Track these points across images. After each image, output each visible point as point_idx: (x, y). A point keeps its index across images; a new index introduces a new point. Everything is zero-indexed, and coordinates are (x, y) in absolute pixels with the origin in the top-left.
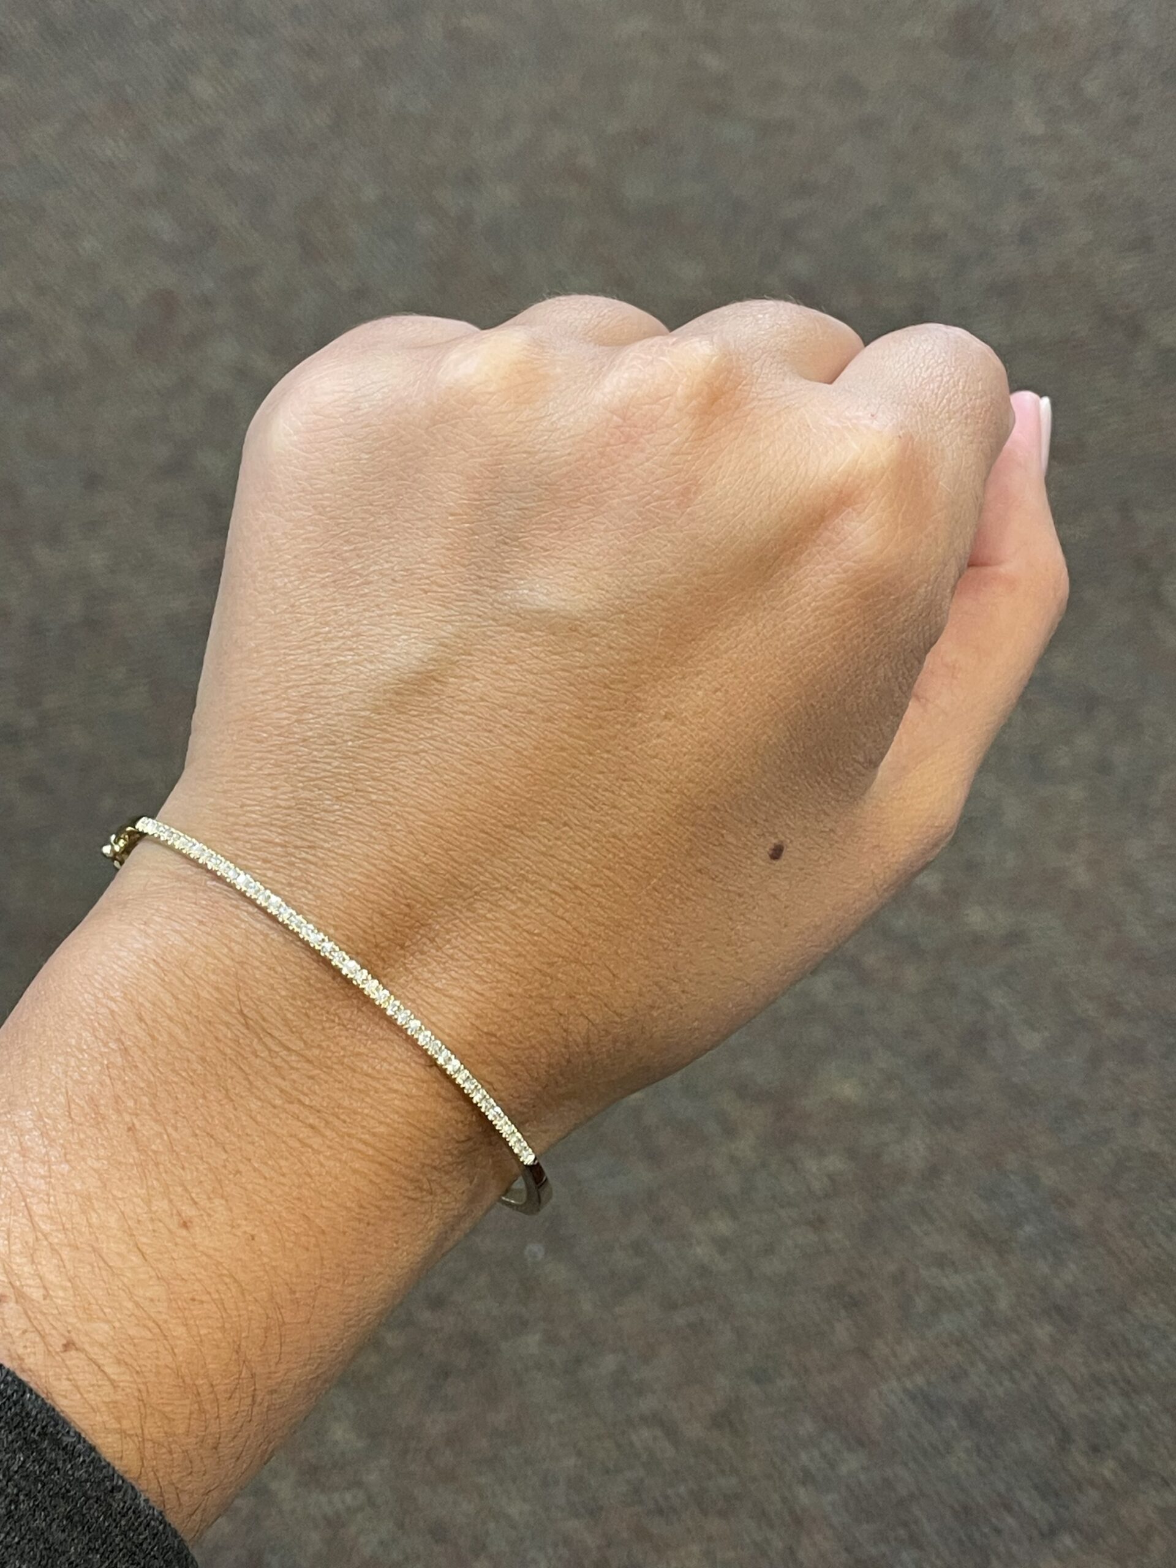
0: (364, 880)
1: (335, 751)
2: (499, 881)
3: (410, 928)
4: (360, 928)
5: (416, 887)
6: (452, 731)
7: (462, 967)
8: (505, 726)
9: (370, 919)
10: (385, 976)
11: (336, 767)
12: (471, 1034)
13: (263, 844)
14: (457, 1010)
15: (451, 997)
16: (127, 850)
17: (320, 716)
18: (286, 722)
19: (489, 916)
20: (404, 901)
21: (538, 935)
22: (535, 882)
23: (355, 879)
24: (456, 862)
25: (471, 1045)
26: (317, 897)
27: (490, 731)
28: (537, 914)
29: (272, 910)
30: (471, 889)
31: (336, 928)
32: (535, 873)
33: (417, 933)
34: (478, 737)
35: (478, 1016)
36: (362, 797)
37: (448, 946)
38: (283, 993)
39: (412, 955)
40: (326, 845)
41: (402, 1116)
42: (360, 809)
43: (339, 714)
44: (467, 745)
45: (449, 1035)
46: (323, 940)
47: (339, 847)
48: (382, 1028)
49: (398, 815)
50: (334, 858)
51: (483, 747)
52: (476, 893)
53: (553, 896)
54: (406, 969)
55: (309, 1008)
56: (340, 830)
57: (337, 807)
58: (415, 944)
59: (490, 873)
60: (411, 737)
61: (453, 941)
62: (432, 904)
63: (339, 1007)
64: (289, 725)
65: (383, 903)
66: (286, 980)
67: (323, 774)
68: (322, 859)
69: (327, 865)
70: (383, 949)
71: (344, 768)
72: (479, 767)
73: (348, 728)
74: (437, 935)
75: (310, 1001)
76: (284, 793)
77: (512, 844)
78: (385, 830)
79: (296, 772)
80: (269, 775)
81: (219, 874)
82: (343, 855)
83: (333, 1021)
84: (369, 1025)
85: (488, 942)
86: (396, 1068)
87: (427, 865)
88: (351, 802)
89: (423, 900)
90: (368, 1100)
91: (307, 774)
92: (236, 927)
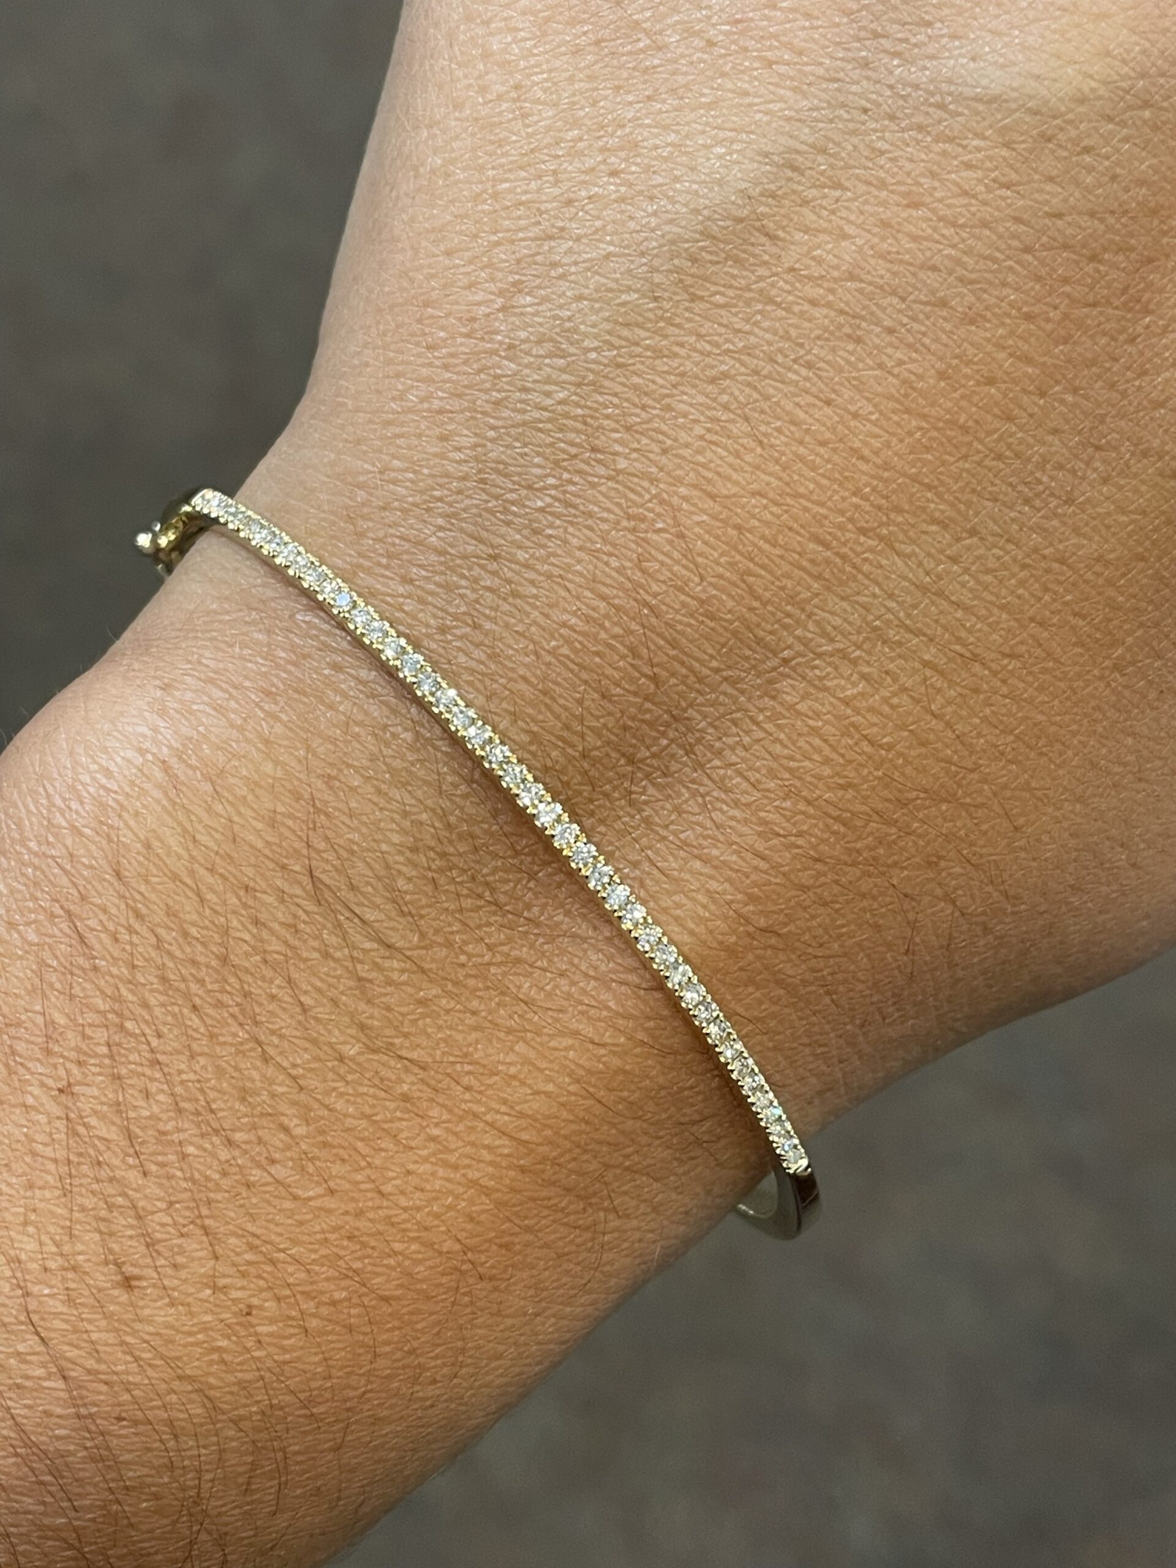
0: (581, 626)
1: (563, 370)
2: (832, 640)
3: (651, 724)
4: (558, 717)
5: (674, 644)
6: (787, 337)
7: (737, 804)
8: (891, 331)
9: (580, 702)
10: (592, 814)
11: (561, 402)
12: (734, 931)
13: (407, 546)
14: (713, 885)
15: (706, 860)
16: (182, 546)
17: (545, 300)
18: (484, 309)
19: (802, 707)
20: (647, 670)
21: (890, 747)
22: (900, 644)
23: (564, 625)
24: (757, 598)
25: (731, 951)
26: (494, 657)
27: (859, 340)
28: (893, 707)
29: (407, 675)
30: (775, 655)
31: (515, 717)
32: (902, 625)
33: (664, 734)
34: (833, 350)
35: (752, 899)
36: (599, 461)
37: (717, 762)
38: (396, 838)
39: (647, 776)
40: (521, 555)
41: (578, 1081)
42: (593, 486)
43: (580, 298)
44: (809, 366)
45: (692, 933)
46: (491, 740)
47: (544, 560)
48: (567, 913)
49: (662, 502)
50: (532, 582)
51: (841, 370)
52: (785, 661)
53: (928, 672)
54: (631, 803)
55: (441, 870)
56: (551, 526)
57: (551, 481)
58: (654, 756)
59: (818, 623)
60: (708, 347)
61: (727, 753)
62: (700, 680)
63: (495, 870)
64: (488, 315)
65: (609, 671)
66: (405, 814)
67: (536, 414)
68: (509, 582)
69: (515, 594)
70: (595, 762)
71: (577, 405)
72: (828, 411)
73: (594, 326)
74: (699, 741)
75: (443, 855)
76: (458, 449)
77: (866, 568)
78: (634, 530)
79: (488, 408)
80: (440, 412)
81: (320, 598)
82: (549, 576)
83: (480, 896)
84: (544, 906)
85: (791, 758)
86: (584, 991)
87: (702, 602)
88: (579, 472)
89: (684, 671)
90: (520, 1047)
91: (506, 413)
92: (331, 707)
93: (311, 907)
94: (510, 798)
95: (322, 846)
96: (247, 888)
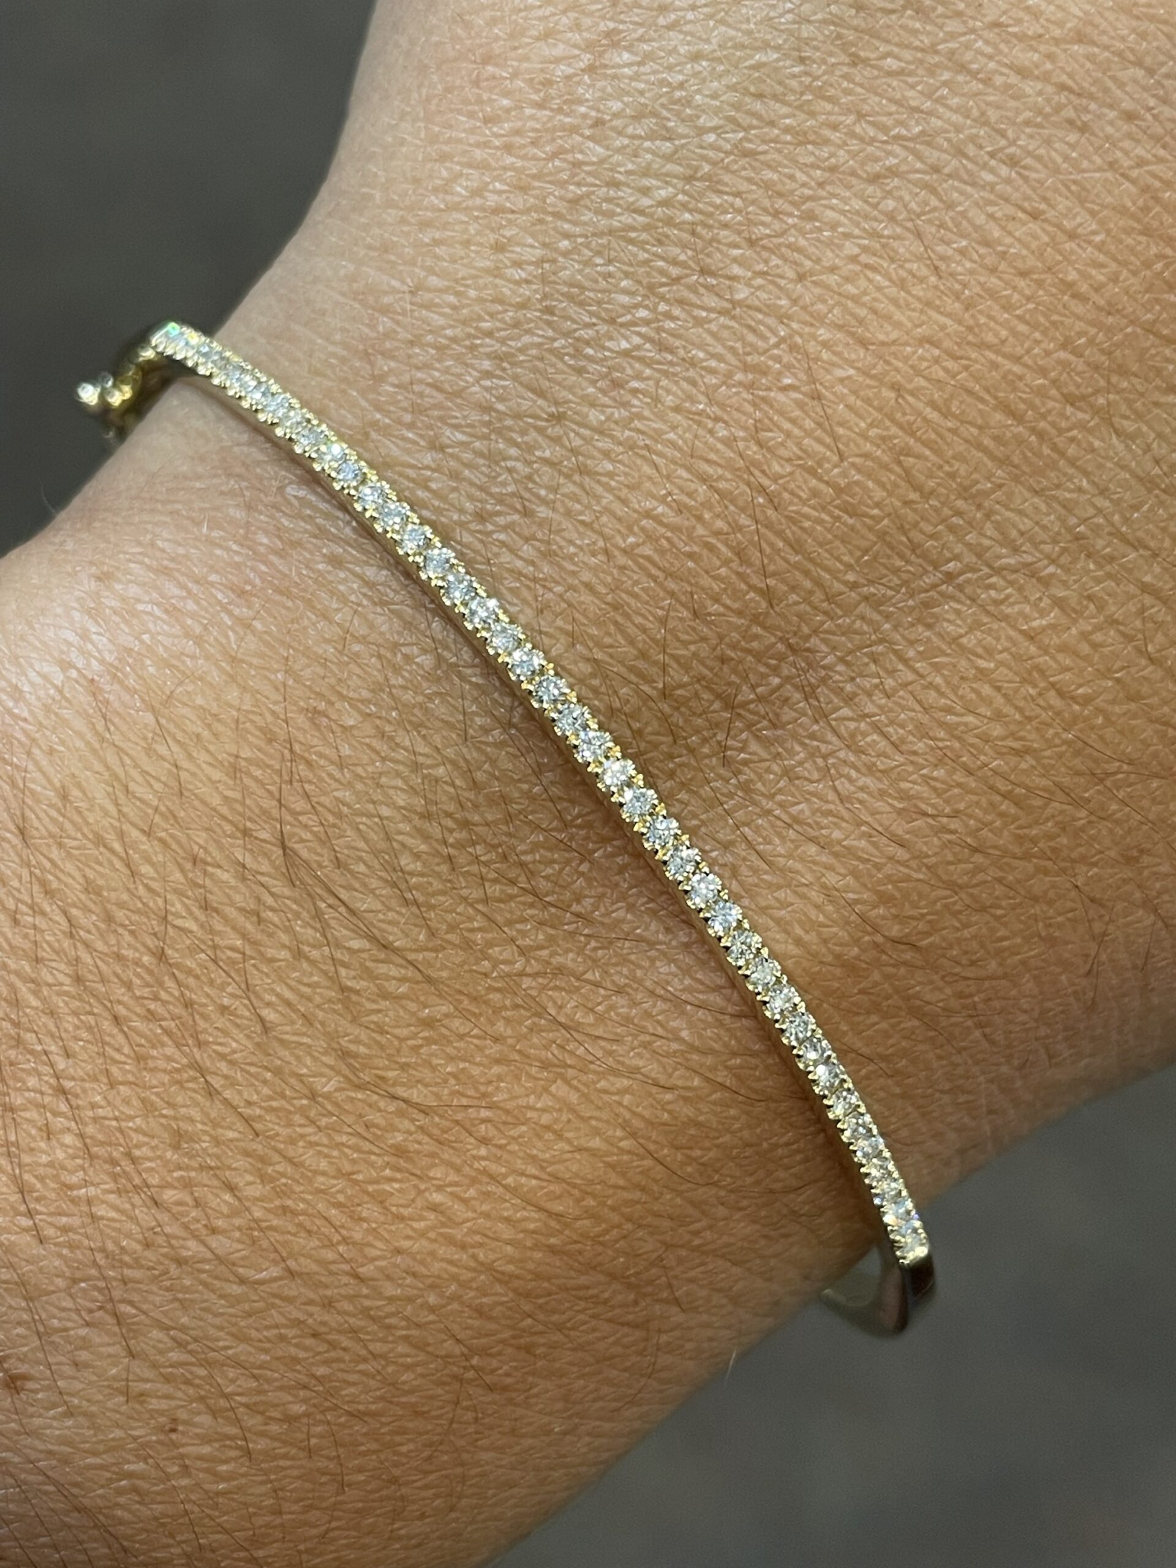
0: (671, 517)
1: (669, 158)
2: (1016, 550)
3: (759, 656)
4: (632, 642)
5: (796, 546)
6: (983, 121)
7: (871, 769)
8: (1130, 117)
9: (663, 622)
10: (671, 775)
11: (665, 203)
12: (857, 941)
13: (440, 397)
14: (831, 879)
15: (824, 845)
17: (648, 57)
18: (562, 69)
19: (967, 641)
20: (755, 580)
21: (1086, 700)
22: (1111, 559)
23: (648, 514)
24: (918, 488)
25: (851, 968)
26: (548, 555)
27: (1084, 129)
28: (1095, 646)
29: (431, 574)
30: (936, 568)
31: (573, 638)
32: (1116, 533)
33: (776, 670)
34: (1048, 142)
35: (884, 899)
36: (709, 288)
37: (845, 712)
38: (401, 800)
39: (749, 726)
40: (595, 416)
41: (633, 1135)
42: (699, 322)
43: (696, 57)
44: (1013, 162)
45: (798, 942)
46: (542, 671)
47: (626, 424)
48: (631, 908)
49: (793, 348)
50: (607, 454)
51: (1057, 170)
52: (950, 577)
53: (1148, 600)
54: (726, 762)
55: (460, 845)
56: (638, 377)
57: (642, 313)
58: (760, 699)
59: (998, 526)
60: (871, 132)
61: (863, 698)
62: (829, 598)
63: (535, 847)
64: (568, 78)
65: (706, 581)
66: (416, 767)
67: (627, 219)
68: (574, 452)
69: (583, 470)
70: (679, 704)
71: (684, 206)
72: (1033, 226)
73: (714, 96)
74: (823, 681)
75: (465, 824)
76: (518, 264)
77: (1072, 451)
78: (750, 387)
79: (562, 207)
80: (498, 210)
81: (317, 467)
82: (632, 447)
83: (513, 882)
84: (601, 897)
85: (949, 710)
86: (648, 1015)
87: (839, 490)
88: (681, 302)
89: (808, 584)
90: (559, 1088)
91: (587, 216)
92: (325, 616)
93: (279, 887)
94: (564, 751)
95: (300, 805)
96: (195, 860)
